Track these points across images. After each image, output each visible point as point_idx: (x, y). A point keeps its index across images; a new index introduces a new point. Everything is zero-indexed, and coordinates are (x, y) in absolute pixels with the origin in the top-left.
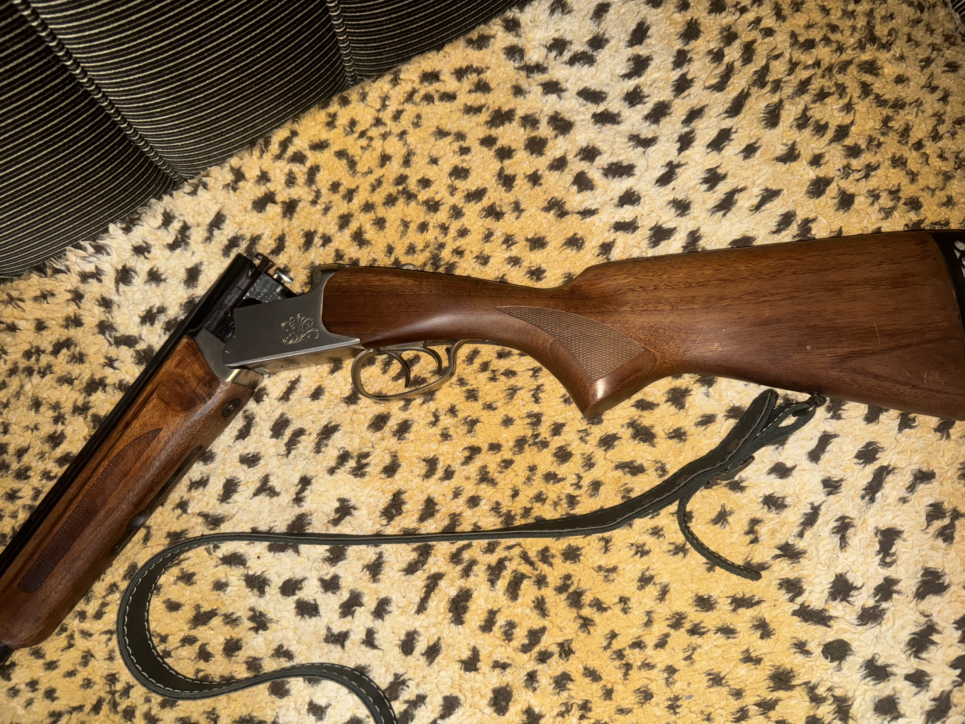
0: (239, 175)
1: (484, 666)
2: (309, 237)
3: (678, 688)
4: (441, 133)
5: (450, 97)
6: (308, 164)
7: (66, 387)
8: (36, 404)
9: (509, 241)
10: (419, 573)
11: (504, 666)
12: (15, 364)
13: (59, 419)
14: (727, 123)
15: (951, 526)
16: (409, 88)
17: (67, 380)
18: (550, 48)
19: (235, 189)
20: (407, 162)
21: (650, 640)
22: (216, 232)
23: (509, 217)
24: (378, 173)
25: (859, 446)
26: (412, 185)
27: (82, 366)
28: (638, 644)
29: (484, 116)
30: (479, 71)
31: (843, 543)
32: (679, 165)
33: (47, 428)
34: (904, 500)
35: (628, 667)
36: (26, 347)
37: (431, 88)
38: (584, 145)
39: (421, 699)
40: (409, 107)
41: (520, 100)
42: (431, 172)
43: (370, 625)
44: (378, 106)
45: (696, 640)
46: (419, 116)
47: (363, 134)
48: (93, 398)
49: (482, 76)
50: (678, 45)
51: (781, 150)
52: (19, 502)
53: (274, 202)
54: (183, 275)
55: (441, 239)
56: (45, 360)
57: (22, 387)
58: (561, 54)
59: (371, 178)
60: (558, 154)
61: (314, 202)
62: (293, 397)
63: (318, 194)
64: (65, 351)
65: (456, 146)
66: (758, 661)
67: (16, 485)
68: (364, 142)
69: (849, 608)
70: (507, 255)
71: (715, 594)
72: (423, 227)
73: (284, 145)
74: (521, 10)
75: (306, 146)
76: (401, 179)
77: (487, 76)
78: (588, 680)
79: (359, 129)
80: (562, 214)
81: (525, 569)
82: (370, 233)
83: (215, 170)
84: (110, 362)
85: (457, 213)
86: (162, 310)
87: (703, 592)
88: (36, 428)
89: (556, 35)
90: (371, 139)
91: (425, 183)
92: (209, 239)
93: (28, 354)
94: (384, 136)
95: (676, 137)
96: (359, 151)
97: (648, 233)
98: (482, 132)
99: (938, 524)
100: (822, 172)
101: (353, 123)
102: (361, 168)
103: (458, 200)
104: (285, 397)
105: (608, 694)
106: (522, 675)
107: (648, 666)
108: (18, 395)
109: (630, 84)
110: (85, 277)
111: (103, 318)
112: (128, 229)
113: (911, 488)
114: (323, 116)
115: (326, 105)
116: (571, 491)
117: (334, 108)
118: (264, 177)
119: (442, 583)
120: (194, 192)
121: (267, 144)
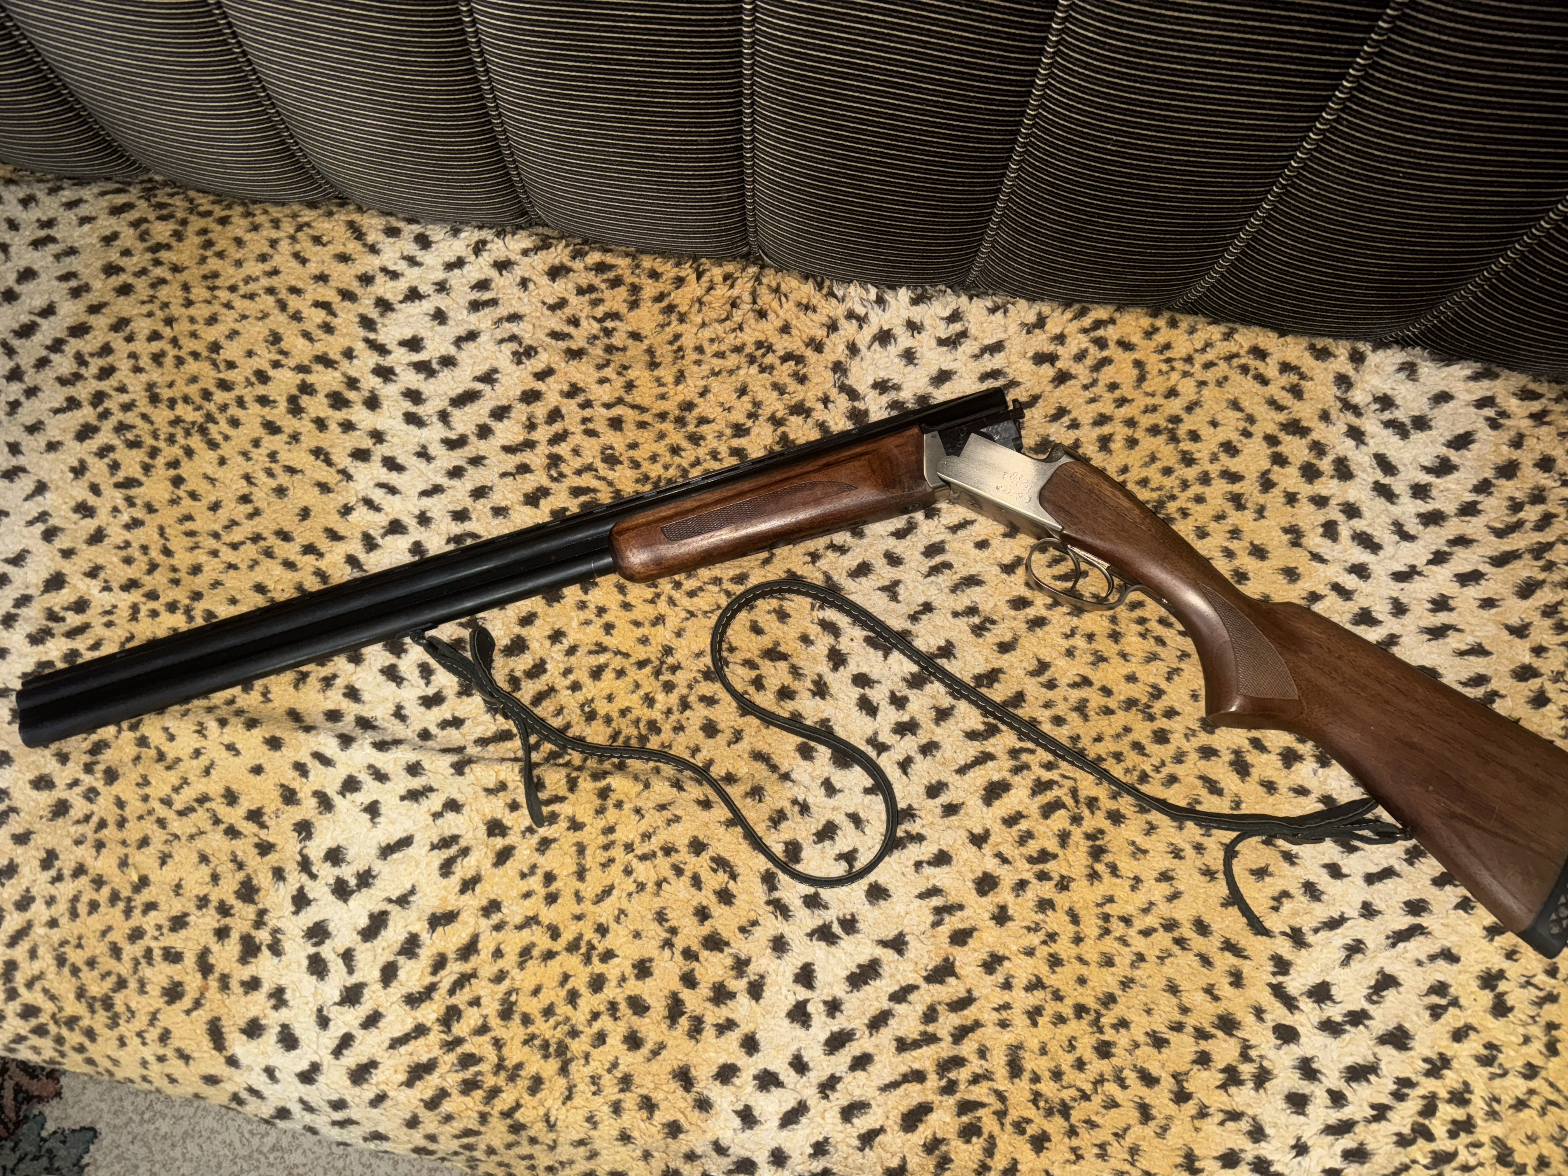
0: (1041, 322)
1: (987, 849)
2: (1061, 412)
3: (1137, 974)
4: (1235, 405)
5: (1263, 381)
6: (1105, 353)
7: (775, 394)
8: (743, 391)
9: (1235, 533)
10: (976, 743)
11: (1005, 861)
12: (744, 345)
13: (753, 416)
14: (1486, 568)
15: (1444, 1008)
16: (1235, 349)
17: (779, 389)
18: (1377, 400)
19: (1028, 332)
20: (1189, 409)
21: (1141, 923)
22: (987, 356)
23: (1249, 514)
24: (1159, 400)
25: (1414, 896)
26: (1182, 431)
27: (799, 387)
28: (1127, 921)
29: (1282, 417)
30: (1303, 376)
31: (1346, 962)
32: (1420, 573)
33: (740, 416)
34: (1420, 963)
35: (1107, 932)
36: (762, 338)
37: (1253, 363)
38: (1352, 501)
39: (920, 838)
40: (1223, 365)
41: (1322, 425)
42: (1206, 431)
43: (912, 754)
44: (1198, 346)
45: (1176, 949)
46: (1226, 378)
47: (1168, 361)
48: (793, 419)
49: (1302, 382)
50: (1489, 474)
51: (1515, 621)
52: (677, 459)
53: (1053, 365)
54: (934, 372)
55: (1176, 491)
56: (770, 359)
57: (738, 368)
58: (1383, 410)
59: (1150, 401)
60: (1324, 492)
61: (1086, 387)
62: (961, 534)
63: (1095, 382)
64: (792, 363)
65: (1242, 425)
66: (1216, 998)
67: (684, 444)
68: (1165, 367)
69: (1317, 1011)
70: (1226, 544)
71: (1214, 927)
72: (1168, 472)
73: (1098, 324)
74: (1374, 350)
75: (1115, 337)
76: (1176, 420)
77: (1306, 385)
78: (1068, 918)
79: (1168, 354)
80: (1296, 543)
81: (1069, 801)
82: (1117, 445)
83: (1022, 303)
84: (826, 401)
85: (1205, 479)
86: (897, 388)
87: (1206, 919)
88: (729, 410)
89: (1389, 392)
90: (1173, 369)
91: (1194, 436)
92: (976, 357)
93: (759, 344)
94: (1185, 374)
95: (1433, 548)
96: (1155, 372)
97: (1356, 610)
98: (1271, 428)
99: (1435, 999)
100: (1537, 663)
101: (1168, 346)
102: (1147, 386)
103: (1214, 469)
104: (953, 529)
105: (1078, 940)
106: (1017, 877)
107: (1123, 941)
108: (731, 372)
109: (1424, 478)
110: (851, 315)
111: (843, 359)
112: (915, 302)
113: (1432, 958)
114: (1146, 322)
115: (1155, 315)
116: (1148, 769)
117: (1161, 322)
118: (1060, 339)
119: (990, 764)
120: (993, 311)
121: (1082, 313)
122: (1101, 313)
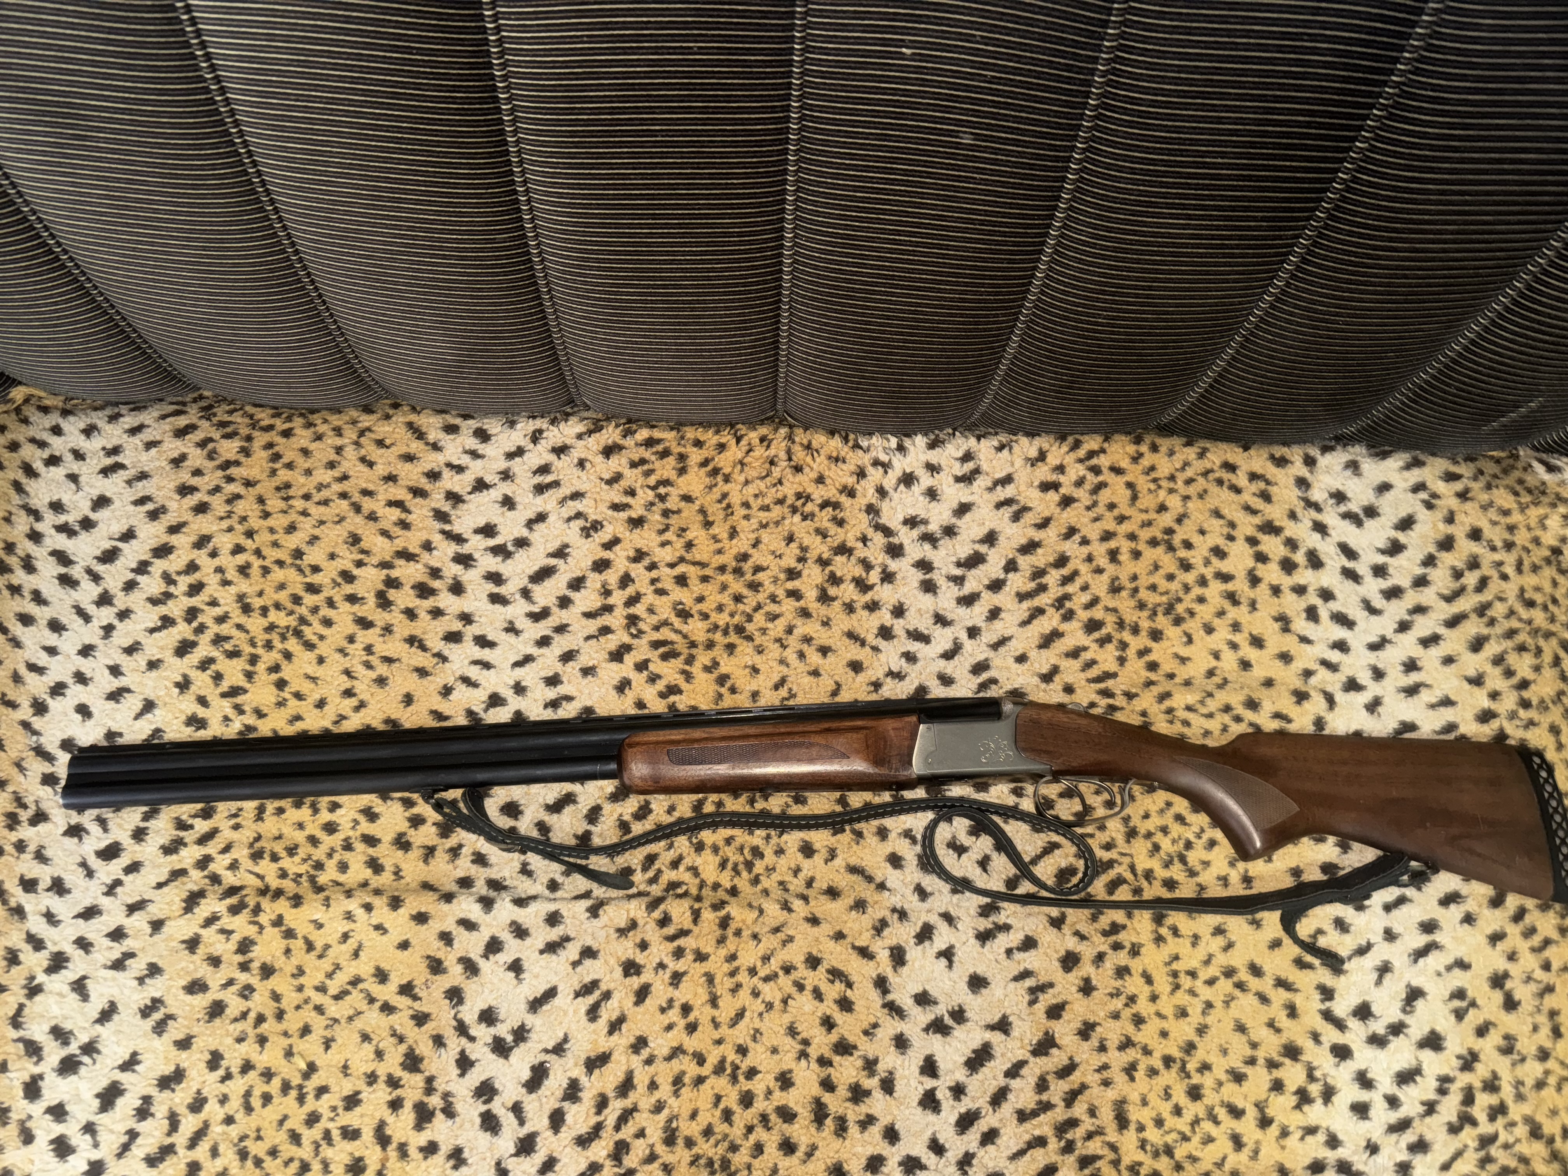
0: (1042, 456)
1: (1066, 929)
2: (1071, 532)
3: (1209, 1020)
4: (1217, 514)
5: (1237, 490)
6: (1101, 478)
7: (819, 538)
8: (790, 539)
9: (1236, 627)
10: (1042, 835)
11: (1083, 937)
12: (785, 497)
13: (801, 560)
14: (1442, 630)
15: (1466, 1010)
16: (1209, 466)
17: (822, 534)
18: (1332, 495)
19: (1033, 465)
20: (1179, 520)
21: (1205, 974)
22: (999, 488)
23: (1244, 608)
24: (1152, 515)
25: (1426, 917)
26: (1177, 540)
27: (839, 530)
28: (1193, 974)
29: (1257, 520)
30: (1268, 483)
31: (1379, 982)
32: (1390, 642)
33: (789, 561)
34: (1439, 974)
35: (1177, 987)
36: (801, 490)
37: (1226, 476)
38: (1325, 585)
39: (1006, 928)
40: (1201, 480)
41: (1292, 523)
42: (1196, 539)
43: (988, 852)
44: (1178, 466)
45: (1237, 993)
46: (1205, 491)
47: (1155, 480)
48: (838, 558)
49: (1269, 488)
50: (1432, 549)
51: (1472, 673)
52: (741, 607)
53: (1057, 490)
54: (955, 505)
55: (1181, 594)
56: (809, 507)
57: (783, 518)
58: (1338, 503)
59: (1145, 517)
60: (1302, 582)
61: (1088, 508)
62: (1002, 650)
63: (1095, 504)
64: (830, 509)
65: (1226, 530)
66: (1278, 1031)
67: (745, 592)
68: (1153, 486)
69: (1363, 1027)
70: (1230, 637)
71: (1266, 968)
72: (1171, 577)
73: (1091, 454)
74: (1323, 454)
75: (1107, 464)
76: (1170, 531)
77: (1273, 490)
78: (1143, 980)
79: (1154, 475)
80: (1286, 630)
81: (1128, 876)
82: (1124, 557)
83: (1024, 441)
84: (864, 540)
85: (1203, 582)
86: (925, 522)
87: (1258, 961)
88: (780, 556)
89: (1341, 488)
90: (1160, 487)
91: (1188, 545)
92: (990, 489)
93: (799, 496)
94: (1171, 491)
95: (1398, 619)
96: (1145, 491)
97: (1344, 679)
98: (1250, 531)
99: (1457, 1003)
100: (1494, 706)
101: (1152, 468)
102: (1140, 504)
103: (1209, 572)
104: (996, 646)
105: (1154, 998)
106: (1095, 951)
107: (1192, 993)
108: (777, 523)
109: (1381, 559)
110: (876, 463)
111: (874, 501)
112: (932, 446)
113: (1449, 968)
114: (1131, 449)
115: (1138, 441)
116: (1192, 838)
117: (1144, 448)
118: (1060, 469)
119: (1056, 852)
120: (1001, 448)
121: (1076, 445)
122: (1092, 443)
